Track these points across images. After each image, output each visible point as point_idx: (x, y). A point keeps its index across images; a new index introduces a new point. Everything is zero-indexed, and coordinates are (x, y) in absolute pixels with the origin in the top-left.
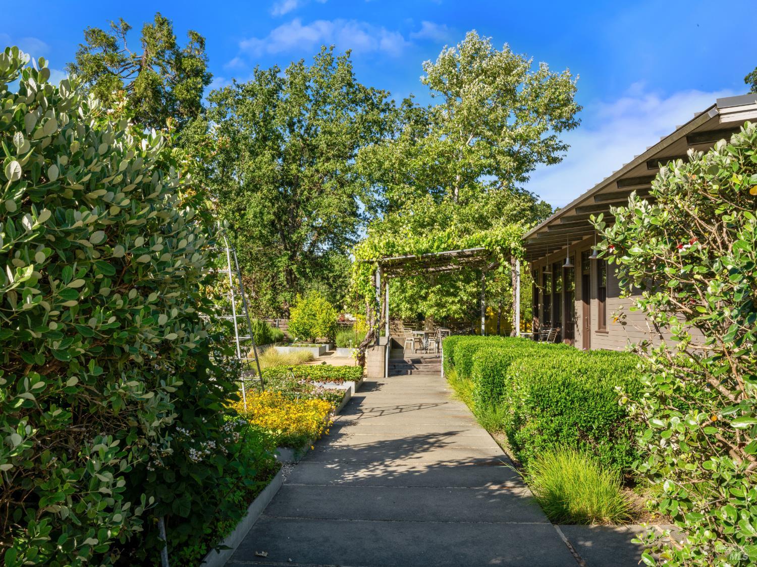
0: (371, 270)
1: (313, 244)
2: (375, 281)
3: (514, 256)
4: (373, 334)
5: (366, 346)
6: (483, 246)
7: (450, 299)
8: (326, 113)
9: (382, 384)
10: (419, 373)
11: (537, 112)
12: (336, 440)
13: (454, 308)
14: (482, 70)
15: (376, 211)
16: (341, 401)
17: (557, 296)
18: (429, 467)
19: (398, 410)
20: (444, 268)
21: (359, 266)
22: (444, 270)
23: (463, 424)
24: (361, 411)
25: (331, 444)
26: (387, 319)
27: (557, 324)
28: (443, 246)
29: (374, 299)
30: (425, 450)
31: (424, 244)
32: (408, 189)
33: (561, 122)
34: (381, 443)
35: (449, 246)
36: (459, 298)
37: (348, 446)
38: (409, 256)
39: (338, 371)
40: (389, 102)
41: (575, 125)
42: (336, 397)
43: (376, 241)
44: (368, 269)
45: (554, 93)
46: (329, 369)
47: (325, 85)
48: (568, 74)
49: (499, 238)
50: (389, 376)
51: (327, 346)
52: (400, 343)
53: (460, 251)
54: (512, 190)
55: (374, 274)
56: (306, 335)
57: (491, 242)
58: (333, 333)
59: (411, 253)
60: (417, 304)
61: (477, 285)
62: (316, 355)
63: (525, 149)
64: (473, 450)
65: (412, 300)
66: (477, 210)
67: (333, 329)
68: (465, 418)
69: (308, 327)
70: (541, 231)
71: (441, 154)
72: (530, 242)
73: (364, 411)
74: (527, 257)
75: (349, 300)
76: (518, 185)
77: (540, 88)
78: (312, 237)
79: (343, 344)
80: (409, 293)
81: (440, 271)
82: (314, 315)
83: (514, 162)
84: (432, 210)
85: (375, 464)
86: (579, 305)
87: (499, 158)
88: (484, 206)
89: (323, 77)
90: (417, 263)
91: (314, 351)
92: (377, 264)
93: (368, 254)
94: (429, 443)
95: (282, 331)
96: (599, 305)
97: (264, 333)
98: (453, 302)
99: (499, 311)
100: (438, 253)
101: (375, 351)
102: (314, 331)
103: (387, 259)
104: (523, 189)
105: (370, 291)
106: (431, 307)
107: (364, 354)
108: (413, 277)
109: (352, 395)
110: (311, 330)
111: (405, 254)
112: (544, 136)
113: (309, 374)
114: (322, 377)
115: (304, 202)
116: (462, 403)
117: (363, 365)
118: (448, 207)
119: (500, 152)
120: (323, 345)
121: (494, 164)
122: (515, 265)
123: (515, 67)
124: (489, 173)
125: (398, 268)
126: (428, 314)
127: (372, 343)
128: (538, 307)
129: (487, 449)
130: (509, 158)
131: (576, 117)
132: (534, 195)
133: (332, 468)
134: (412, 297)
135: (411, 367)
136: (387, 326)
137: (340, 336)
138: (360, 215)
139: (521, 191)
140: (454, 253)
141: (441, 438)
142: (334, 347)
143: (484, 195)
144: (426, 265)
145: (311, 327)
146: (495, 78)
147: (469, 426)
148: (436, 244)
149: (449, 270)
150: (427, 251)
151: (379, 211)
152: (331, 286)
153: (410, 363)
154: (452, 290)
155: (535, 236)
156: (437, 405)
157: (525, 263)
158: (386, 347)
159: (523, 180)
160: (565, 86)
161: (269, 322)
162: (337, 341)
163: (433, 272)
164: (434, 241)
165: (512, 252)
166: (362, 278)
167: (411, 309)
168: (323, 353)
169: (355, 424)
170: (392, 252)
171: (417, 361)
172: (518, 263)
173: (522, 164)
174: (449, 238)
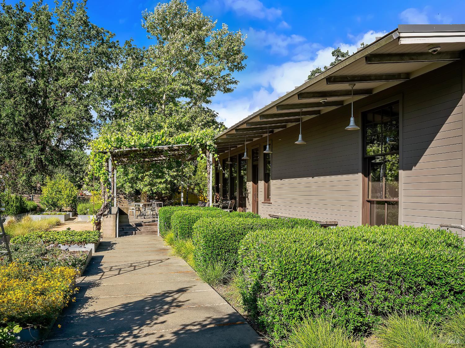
0: (104, 158)
1: (59, 141)
2: (108, 166)
3: (208, 150)
4: (107, 205)
5: (101, 215)
6: (188, 143)
7: (159, 181)
8: (67, 44)
9: (115, 244)
10: (141, 233)
11: (219, 56)
12: (82, 307)
13: (161, 186)
14: (182, 24)
15: (106, 119)
16: (84, 264)
17: (232, 179)
18: (176, 333)
19: (132, 268)
20: (156, 159)
21: (95, 155)
22: (156, 160)
23: (188, 279)
24: (101, 271)
25: (78, 312)
26: (115, 194)
27: (233, 198)
28: (158, 142)
29: (106, 181)
30: (166, 312)
31: (145, 141)
32: (131, 102)
33: (234, 65)
34: (125, 305)
35: (162, 142)
36: (165, 179)
37: (94, 312)
38: (133, 149)
39: (81, 235)
40: (115, 41)
41: (242, 68)
42: (80, 261)
43: (109, 136)
44: (102, 158)
45: (231, 45)
46: (74, 234)
47: (66, 23)
48: (240, 33)
49: (199, 138)
50: (119, 236)
51: (71, 213)
52: (125, 211)
53: (171, 146)
54: (201, 108)
55: (107, 161)
56: (54, 206)
57: (193, 140)
58: (75, 204)
59: (135, 146)
60: (136, 183)
61: (177, 171)
62: (62, 220)
63: (210, 81)
64: (207, 309)
65: (133, 181)
66: (178, 120)
67: (74, 202)
68: (187, 272)
69: (56, 200)
70: (229, 133)
71: (153, 80)
72: (220, 141)
73: (104, 270)
74: (217, 151)
75: (87, 180)
76: (204, 105)
77: (222, 41)
78: (58, 135)
79: (82, 212)
80: (130, 176)
81: (153, 161)
82: (60, 192)
83: (203, 90)
84: (147, 118)
85: (125, 334)
86: (250, 185)
87: (193, 86)
88: (182, 118)
89: (65, 17)
90: (138, 154)
91: (61, 218)
92: (109, 154)
93: (103, 146)
94: (167, 303)
95: (36, 203)
96: (265, 184)
97: (21, 205)
98: (160, 183)
99: (188, 189)
100: (155, 147)
101: (108, 218)
102: (60, 203)
103: (117, 151)
104: (207, 108)
105: (104, 174)
106: (146, 186)
107: (100, 221)
108: (133, 165)
109: (93, 255)
110: (58, 202)
111: (131, 147)
112: (223, 73)
113: (56, 240)
114: (68, 241)
115: (51, 109)
116: (180, 258)
117: (99, 229)
118: (157, 117)
119: (194, 82)
120: (68, 213)
121: (190, 90)
122: (209, 157)
123: (204, 25)
124: (186, 96)
125: (124, 158)
126: (144, 190)
127: (106, 213)
128: (218, 186)
129: (218, 306)
130: (200, 86)
131: (243, 63)
132: (215, 113)
133: (81, 345)
134: (132, 178)
135: (135, 229)
136: (115, 199)
137: (80, 207)
138: (94, 121)
139: (206, 109)
140: (166, 148)
141: (176, 296)
142: (75, 214)
143: (183, 110)
144: (144, 156)
145: (58, 201)
146: (191, 31)
147: (193, 282)
148: (153, 141)
149: (160, 160)
150: (147, 145)
151: (108, 119)
152: (72, 171)
153: (135, 226)
154: (160, 174)
155: (225, 137)
156: (162, 261)
157: (216, 155)
158: (116, 215)
159: (208, 102)
160: (238, 41)
161: (25, 197)
162: (78, 210)
163: (148, 161)
164: (152, 138)
165: (208, 148)
166: (98, 164)
167: (132, 187)
168: (67, 219)
169: (98, 285)
170: (120, 146)
171: (139, 225)
172: (211, 155)
173: (208, 91)
174: (163, 137)
